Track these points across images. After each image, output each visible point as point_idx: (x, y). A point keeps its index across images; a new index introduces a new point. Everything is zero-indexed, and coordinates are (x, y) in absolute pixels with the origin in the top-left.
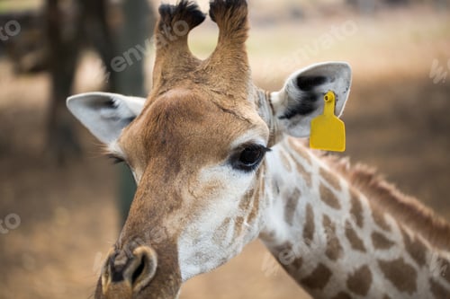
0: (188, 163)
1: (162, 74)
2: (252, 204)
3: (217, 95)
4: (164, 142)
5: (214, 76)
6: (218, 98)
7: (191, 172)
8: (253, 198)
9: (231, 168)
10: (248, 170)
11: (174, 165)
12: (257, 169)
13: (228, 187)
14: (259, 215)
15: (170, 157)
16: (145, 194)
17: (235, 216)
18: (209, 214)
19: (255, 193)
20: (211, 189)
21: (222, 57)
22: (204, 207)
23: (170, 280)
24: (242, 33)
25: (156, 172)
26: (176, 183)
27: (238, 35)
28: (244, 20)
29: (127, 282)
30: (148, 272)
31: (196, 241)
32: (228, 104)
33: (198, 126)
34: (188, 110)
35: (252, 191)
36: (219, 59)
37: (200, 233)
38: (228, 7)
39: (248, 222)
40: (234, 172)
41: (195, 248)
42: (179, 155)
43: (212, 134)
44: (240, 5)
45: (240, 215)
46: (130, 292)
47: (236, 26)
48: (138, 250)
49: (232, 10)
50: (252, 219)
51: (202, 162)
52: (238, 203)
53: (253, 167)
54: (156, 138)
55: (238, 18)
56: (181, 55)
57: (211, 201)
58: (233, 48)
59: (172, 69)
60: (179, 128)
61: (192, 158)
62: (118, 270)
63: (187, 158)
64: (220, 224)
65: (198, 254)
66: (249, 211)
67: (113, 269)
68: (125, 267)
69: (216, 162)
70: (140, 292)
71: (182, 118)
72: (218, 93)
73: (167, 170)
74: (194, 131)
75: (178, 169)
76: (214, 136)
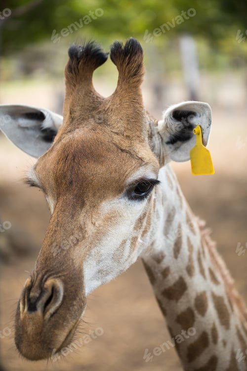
0: (91, 199)
1: (71, 114)
2: (145, 224)
3: (115, 136)
4: (71, 183)
5: (114, 118)
6: (117, 139)
7: (94, 206)
8: (146, 218)
9: (127, 199)
10: (141, 198)
11: (80, 202)
12: (148, 197)
13: (125, 214)
14: (151, 229)
15: (76, 196)
16: (55, 231)
17: (131, 237)
18: (109, 239)
19: (147, 214)
20: (110, 218)
21: (120, 100)
22: (104, 234)
23: (74, 305)
24: (138, 78)
25: (64, 210)
26: (81, 217)
27: (135, 80)
28: (140, 66)
29: (39, 312)
30: (56, 301)
31: (99, 262)
32: (125, 144)
33: (100, 166)
34: (92, 152)
35: (145, 214)
36: (118, 102)
37: (101, 255)
38: (126, 55)
39: (141, 239)
40: (130, 202)
41: (98, 267)
42: (83, 193)
43: (111, 173)
44: (136, 53)
45: (134, 235)
46: (42, 321)
47: (132, 72)
48: (49, 283)
49: (130, 58)
50: (145, 235)
51: (103, 197)
52: (133, 226)
53: (146, 196)
54: (65, 177)
55: (135, 65)
56: (86, 94)
57: (110, 229)
58: (129, 92)
59: (78, 108)
60: (83, 169)
61: (94, 195)
62: (33, 301)
63: (90, 195)
64: (118, 246)
65: (100, 271)
66: (142, 230)
67: (29, 300)
68: (38, 299)
69: (114, 196)
70: (50, 320)
71: (86, 160)
72: (117, 134)
73: (74, 207)
74: (96, 171)
75: (83, 204)
76: (113, 175)
